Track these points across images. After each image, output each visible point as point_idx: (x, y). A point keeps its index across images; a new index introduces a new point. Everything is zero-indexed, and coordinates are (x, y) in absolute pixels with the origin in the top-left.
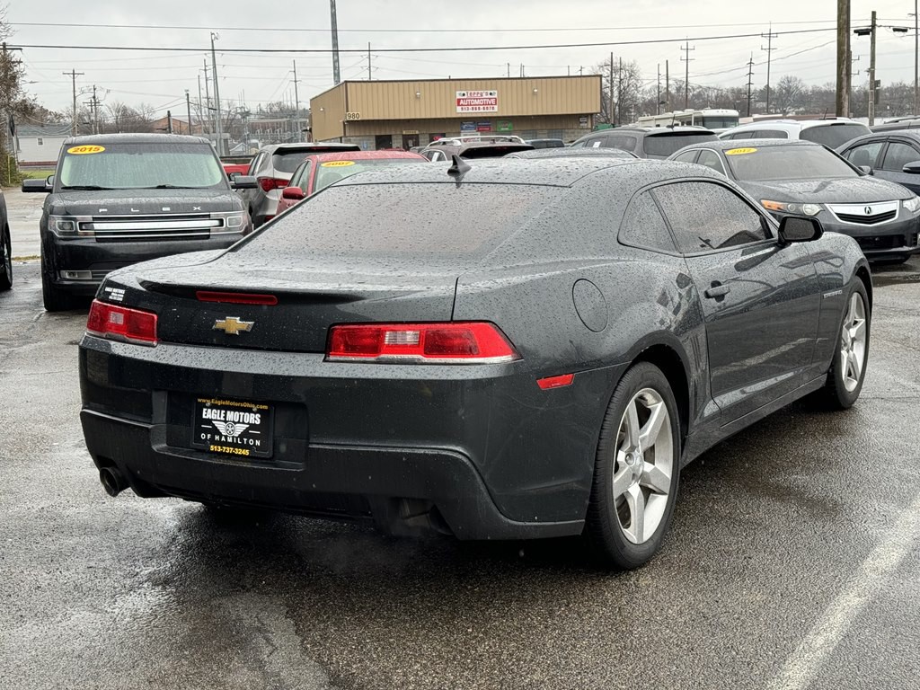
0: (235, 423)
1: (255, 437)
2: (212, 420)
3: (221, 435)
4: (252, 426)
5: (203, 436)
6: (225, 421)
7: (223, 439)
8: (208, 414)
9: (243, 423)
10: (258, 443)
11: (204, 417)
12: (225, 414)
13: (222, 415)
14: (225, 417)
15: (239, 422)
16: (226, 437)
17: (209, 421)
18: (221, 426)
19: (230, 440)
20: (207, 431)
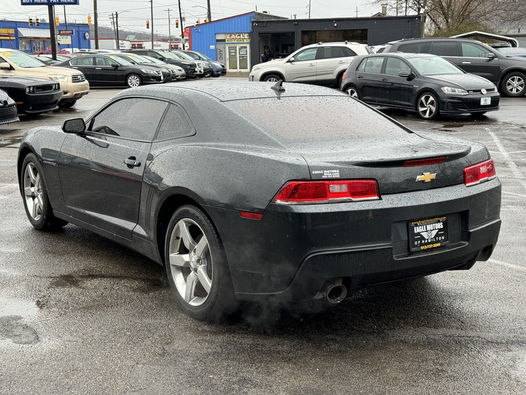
0: (432, 231)
1: (441, 235)
2: (420, 232)
3: (425, 239)
4: (440, 230)
5: (416, 243)
6: (427, 231)
7: (426, 241)
8: (417, 230)
9: (436, 229)
10: (443, 238)
11: (415, 232)
12: (426, 227)
13: (425, 228)
14: (426, 229)
15: (433, 230)
16: (428, 240)
17: (419, 234)
18: (425, 235)
19: (429, 241)
20: (417, 239)
